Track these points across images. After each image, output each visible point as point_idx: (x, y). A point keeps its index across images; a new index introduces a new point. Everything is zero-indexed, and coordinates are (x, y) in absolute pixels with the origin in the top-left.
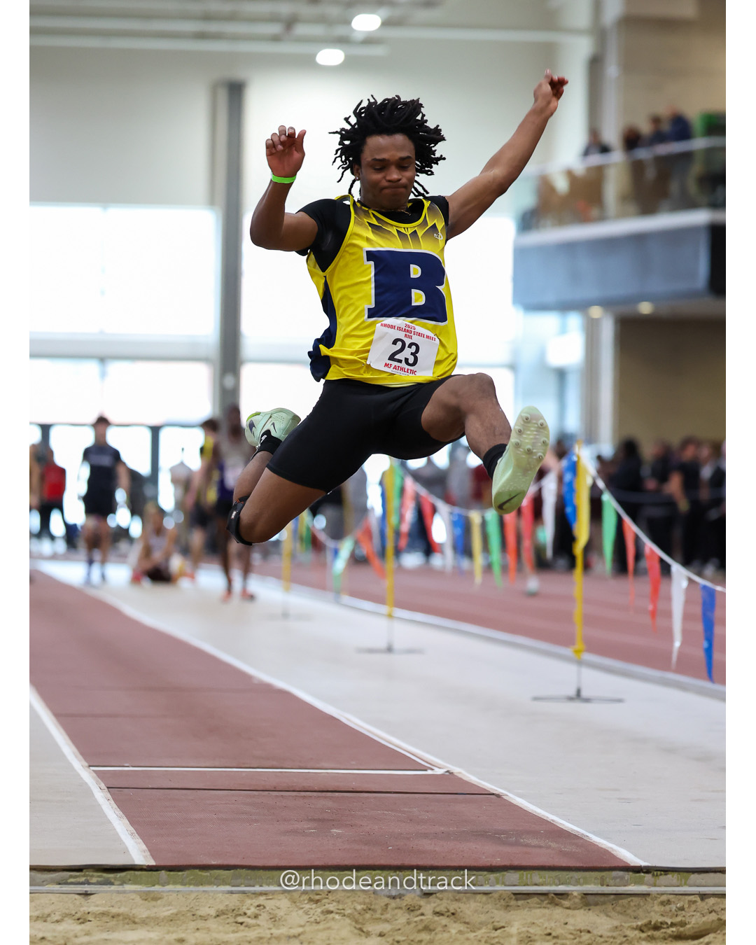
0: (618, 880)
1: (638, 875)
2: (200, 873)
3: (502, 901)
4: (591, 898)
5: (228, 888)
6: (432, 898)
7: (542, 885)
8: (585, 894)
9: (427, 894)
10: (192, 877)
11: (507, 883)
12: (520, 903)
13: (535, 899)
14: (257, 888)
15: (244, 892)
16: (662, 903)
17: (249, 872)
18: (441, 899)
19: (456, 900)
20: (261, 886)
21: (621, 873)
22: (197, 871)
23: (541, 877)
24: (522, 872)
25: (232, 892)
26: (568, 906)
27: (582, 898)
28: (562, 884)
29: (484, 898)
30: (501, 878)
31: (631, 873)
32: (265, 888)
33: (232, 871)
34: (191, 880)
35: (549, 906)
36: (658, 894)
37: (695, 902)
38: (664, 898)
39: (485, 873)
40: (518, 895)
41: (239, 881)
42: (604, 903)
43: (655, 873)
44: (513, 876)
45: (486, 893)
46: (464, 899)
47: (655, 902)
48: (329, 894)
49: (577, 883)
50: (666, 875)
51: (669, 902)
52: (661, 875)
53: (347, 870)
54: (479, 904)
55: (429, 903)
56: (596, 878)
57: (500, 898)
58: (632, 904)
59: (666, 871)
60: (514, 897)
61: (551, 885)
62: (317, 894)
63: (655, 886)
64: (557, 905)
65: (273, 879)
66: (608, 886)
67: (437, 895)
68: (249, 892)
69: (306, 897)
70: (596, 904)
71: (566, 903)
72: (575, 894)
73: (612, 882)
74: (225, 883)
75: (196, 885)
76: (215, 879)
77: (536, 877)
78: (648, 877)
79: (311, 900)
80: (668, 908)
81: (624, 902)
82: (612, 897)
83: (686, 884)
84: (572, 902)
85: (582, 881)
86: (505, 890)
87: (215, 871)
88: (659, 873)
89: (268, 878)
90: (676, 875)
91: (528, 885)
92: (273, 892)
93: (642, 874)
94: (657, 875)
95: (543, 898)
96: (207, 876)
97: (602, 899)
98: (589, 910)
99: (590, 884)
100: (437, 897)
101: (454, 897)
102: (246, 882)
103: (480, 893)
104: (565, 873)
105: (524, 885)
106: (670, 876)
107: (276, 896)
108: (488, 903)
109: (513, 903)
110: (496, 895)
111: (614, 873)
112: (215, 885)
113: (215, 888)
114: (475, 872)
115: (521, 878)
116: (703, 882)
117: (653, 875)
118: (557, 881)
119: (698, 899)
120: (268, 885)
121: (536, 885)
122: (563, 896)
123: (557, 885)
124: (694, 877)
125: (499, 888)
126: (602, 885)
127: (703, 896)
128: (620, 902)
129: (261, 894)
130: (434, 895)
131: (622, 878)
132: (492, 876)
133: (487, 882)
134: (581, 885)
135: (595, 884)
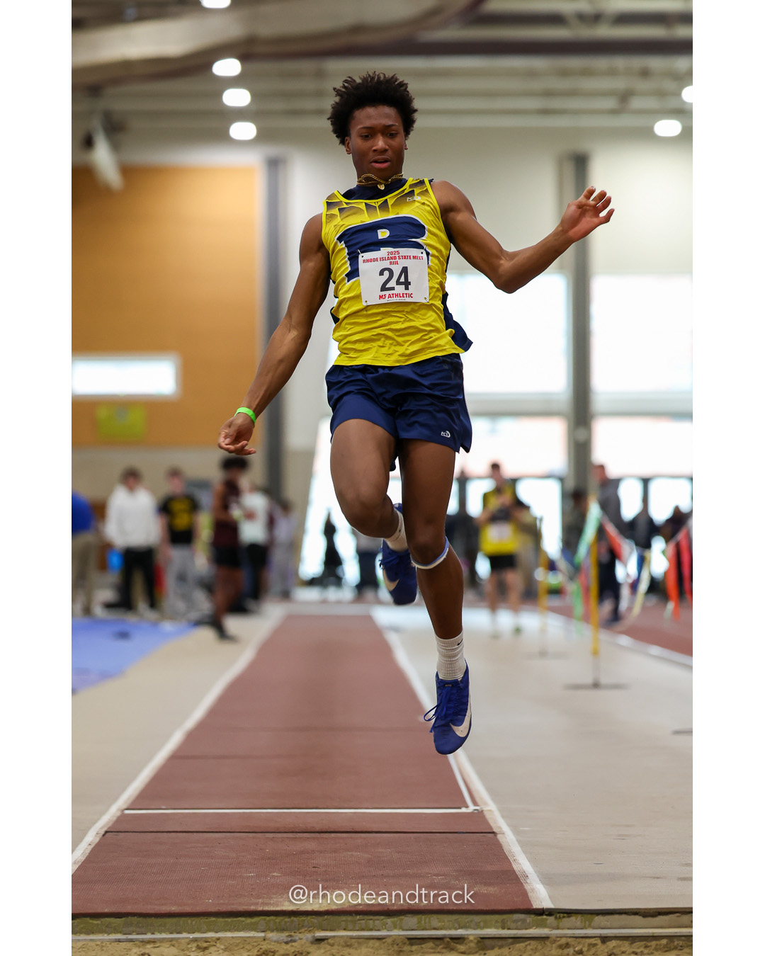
0: (519, 923)
1: (540, 917)
2: (91, 921)
3: (395, 946)
4: (488, 942)
5: (119, 936)
6: (323, 945)
7: (441, 929)
8: (482, 938)
9: (319, 940)
10: (82, 926)
11: (405, 928)
12: (414, 948)
13: (431, 944)
14: (149, 936)
15: (131, 940)
16: (561, 947)
17: (141, 919)
18: (332, 945)
19: (348, 946)
20: (153, 934)
21: (522, 916)
22: (88, 919)
23: (440, 921)
24: (420, 916)
25: (119, 941)
26: (462, 950)
27: (479, 942)
28: (462, 928)
29: (377, 943)
30: (398, 922)
31: (533, 916)
32: (157, 936)
33: (123, 919)
34: (82, 928)
35: (444, 950)
36: (557, 937)
37: (595, 945)
38: (563, 941)
39: (382, 917)
40: (413, 940)
41: (131, 929)
42: (501, 947)
43: (558, 915)
44: (411, 920)
45: (379, 939)
46: (356, 944)
47: (554, 945)
48: (218, 942)
49: (477, 926)
50: (569, 917)
51: (567, 945)
52: (564, 917)
53: (240, 916)
54: (370, 950)
55: (319, 948)
56: (497, 922)
57: (394, 942)
58: (529, 947)
59: (569, 913)
60: (408, 942)
61: (450, 929)
62: (206, 942)
63: (558, 928)
64: (452, 949)
65: (165, 926)
66: (509, 929)
67: (329, 940)
68: (137, 940)
69: (195, 945)
70: (492, 948)
71: (462, 948)
72: (471, 938)
73: (513, 925)
74: (116, 931)
75: (88, 933)
76: (107, 926)
77: (435, 920)
78: (551, 920)
79: (198, 947)
80: (566, 951)
81: (521, 945)
82: (510, 940)
83: (590, 926)
84: (467, 946)
85: (482, 924)
86: (399, 935)
87: (107, 919)
88: (562, 915)
89: (161, 925)
90: (579, 917)
91: (426, 929)
92: (162, 940)
93: (545, 917)
94: (560, 918)
95: (438, 942)
96: (98, 924)
97: (500, 943)
98: (485, 954)
99: (490, 927)
100: (328, 943)
101: (346, 942)
102: (138, 929)
103: (373, 939)
104: (464, 916)
105: (423, 930)
106: (573, 918)
107: (163, 944)
108: (381, 949)
109: (407, 948)
110: (389, 940)
111: (516, 916)
112: (106, 933)
113: (105, 937)
114: (371, 917)
115: (419, 922)
116: (608, 924)
117: (556, 918)
118: (456, 925)
119: (599, 941)
120: (160, 932)
121: (435, 929)
122: (461, 941)
123: (456, 929)
124: (598, 919)
125: (396, 932)
126: (503, 928)
127: (604, 939)
128: (518, 945)
129: (149, 942)
130: (326, 941)
131: (524, 921)
132: (389, 921)
133: (385, 927)
134: (482, 928)
135: (496, 928)
